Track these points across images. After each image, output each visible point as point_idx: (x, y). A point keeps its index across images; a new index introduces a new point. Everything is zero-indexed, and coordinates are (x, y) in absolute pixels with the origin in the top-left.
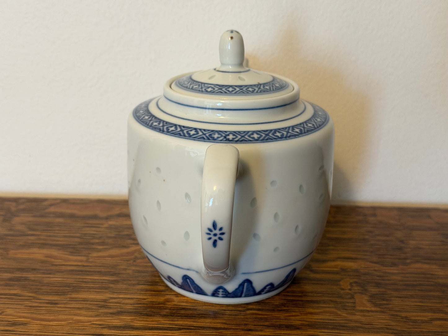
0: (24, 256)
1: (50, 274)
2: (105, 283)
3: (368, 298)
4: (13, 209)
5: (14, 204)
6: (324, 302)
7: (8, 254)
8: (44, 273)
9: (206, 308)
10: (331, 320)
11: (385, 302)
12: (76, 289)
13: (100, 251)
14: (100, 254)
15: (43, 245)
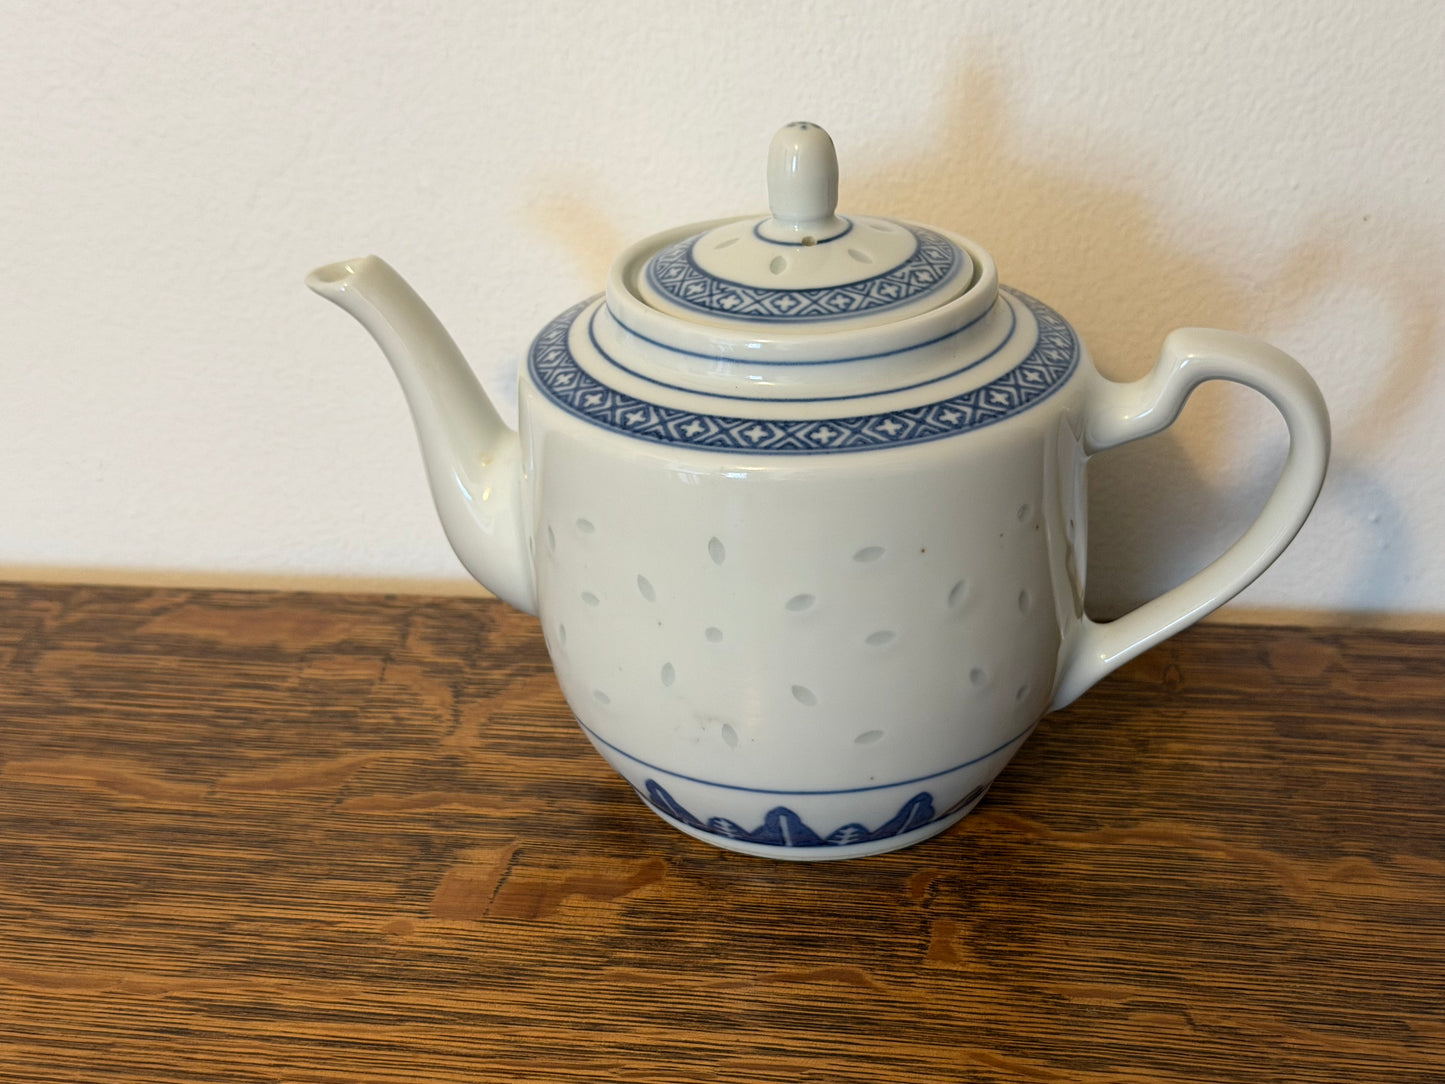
1: (95, 838)
2: (239, 870)
3: (967, 933)
4: (51, 624)
5: (55, 607)
8: (80, 836)
9: (495, 957)
10: (835, 1000)
11: (1013, 947)
12: (152, 885)
13: (253, 764)
14: (250, 776)
15: (102, 746)
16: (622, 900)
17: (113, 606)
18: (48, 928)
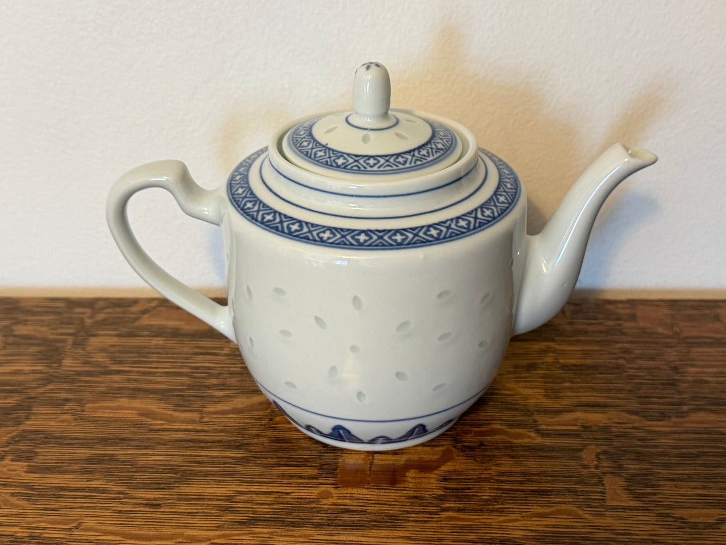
0: (107, 414)
1: (146, 448)
2: (229, 463)
3: (624, 483)
4: (88, 322)
5: (88, 311)
6: (558, 492)
7: (83, 411)
8: (138, 447)
9: (380, 510)
10: (568, 527)
11: (649, 490)
12: (186, 476)
13: (219, 400)
14: (220, 407)
15: (135, 393)
16: (437, 472)
17: (119, 310)
18: (135, 504)
